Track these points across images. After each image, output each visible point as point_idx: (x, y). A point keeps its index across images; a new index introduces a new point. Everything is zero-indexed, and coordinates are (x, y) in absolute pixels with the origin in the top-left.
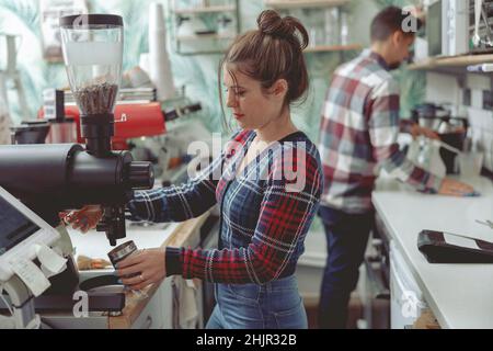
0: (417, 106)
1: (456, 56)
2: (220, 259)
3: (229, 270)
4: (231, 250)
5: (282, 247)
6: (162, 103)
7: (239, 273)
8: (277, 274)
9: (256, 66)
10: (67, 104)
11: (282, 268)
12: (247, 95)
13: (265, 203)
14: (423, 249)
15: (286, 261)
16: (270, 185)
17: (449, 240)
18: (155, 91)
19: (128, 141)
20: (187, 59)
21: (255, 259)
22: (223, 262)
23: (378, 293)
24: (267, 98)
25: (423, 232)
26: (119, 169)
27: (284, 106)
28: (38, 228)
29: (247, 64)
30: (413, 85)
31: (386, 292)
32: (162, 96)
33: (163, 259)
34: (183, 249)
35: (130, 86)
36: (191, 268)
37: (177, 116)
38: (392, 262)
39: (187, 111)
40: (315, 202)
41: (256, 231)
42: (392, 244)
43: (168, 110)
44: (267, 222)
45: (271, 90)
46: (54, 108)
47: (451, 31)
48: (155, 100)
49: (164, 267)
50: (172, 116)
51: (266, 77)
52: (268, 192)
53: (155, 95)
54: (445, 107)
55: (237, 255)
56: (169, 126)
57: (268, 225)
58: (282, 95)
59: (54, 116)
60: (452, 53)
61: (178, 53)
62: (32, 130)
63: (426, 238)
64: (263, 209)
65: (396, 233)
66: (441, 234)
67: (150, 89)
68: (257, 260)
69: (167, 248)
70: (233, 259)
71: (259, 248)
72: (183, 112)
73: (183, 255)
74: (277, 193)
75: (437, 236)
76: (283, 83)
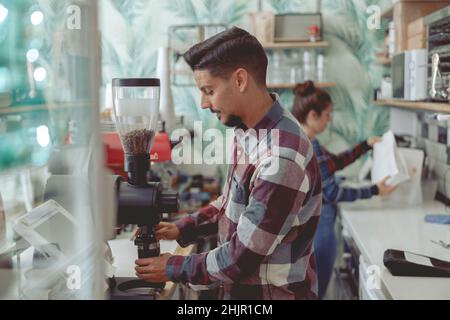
1: (416, 101)
14: (387, 264)
17: (409, 258)
20: (181, 89)
25: (388, 251)
26: (154, 197)
30: (379, 117)
42: (361, 259)
47: (412, 80)
48: (163, 132)
53: (164, 127)
54: (407, 139)
60: (413, 98)
61: (175, 84)
63: (391, 256)
66: (403, 252)
67: (161, 123)
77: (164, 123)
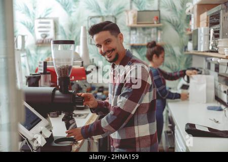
1: (203, 52)
6: (84, 67)
10: (48, 66)
17: (197, 128)
18: (82, 62)
23: (169, 146)
25: (188, 124)
26: (71, 98)
28: (41, 120)
30: (187, 59)
31: (173, 146)
38: (175, 134)
46: (42, 68)
47: (201, 42)
48: (82, 66)
53: (82, 64)
54: (200, 70)
59: (42, 72)
60: (202, 50)
61: (91, 44)
62: (34, 77)
63: (188, 126)
65: (177, 123)
66: (195, 125)
75: (193, 126)
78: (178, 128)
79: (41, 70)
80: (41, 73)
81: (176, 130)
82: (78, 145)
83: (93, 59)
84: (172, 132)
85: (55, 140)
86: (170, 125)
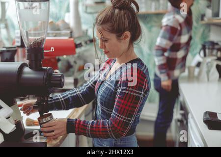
0: (205, 42)
2: (95, 126)
3: (99, 131)
4: (101, 121)
5: (127, 120)
6: (75, 38)
7: (104, 133)
8: (125, 134)
9: (112, 26)
11: (127, 131)
12: (109, 41)
13: (118, 96)
14: (206, 122)
15: (129, 127)
16: (120, 87)
17: (220, 118)
19: (57, 57)
21: (113, 126)
22: (96, 127)
24: (120, 42)
25: (206, 113)
26: (45, 77)
27: (129, 45)
29: (108, 26)
30: (204, 31)
32: (76, 34)
33: (66, 125)
34: (76, 120)
35: (59, 30)
36: (80, 130)
37: (82, 46)
38: (189, 125)
39: (88, 42)
40: (144, 96)
41: (113, 111)
42: (190, 116)
43: (78, 42)
44: (119, 106)
45: (122, 38)
46: (20, 40)
48: (71, 37)
49: (66, 129)
50: (80, 45)
51: (118, 31)
52: (119, 91)
53: (71, 34)
55: (103, 124)
56: (78, 50)
57: (120, 108)
58: (128, 40)
61: (86, 12)
62: (8, 51)
63: (208, 116)
64: (117, 100)
65: (192, 110)
66: (216, 114)
67: (69, 32)
68: (113, 127)
69: (68, 119)
70: (101, 126)
71: (115, 121)
72: (86, 43)
73: (76, 123)
74: (124, 91)
76: (128, 33)
77: (71, 32)
78: (193, 117)
79: (18, 42)
80: (18, 47)
81: (190, 120)
82: (58, 141)
83: (87, 30)
84: (185, 122)
85: (25, 134)
86: (182, 112)
